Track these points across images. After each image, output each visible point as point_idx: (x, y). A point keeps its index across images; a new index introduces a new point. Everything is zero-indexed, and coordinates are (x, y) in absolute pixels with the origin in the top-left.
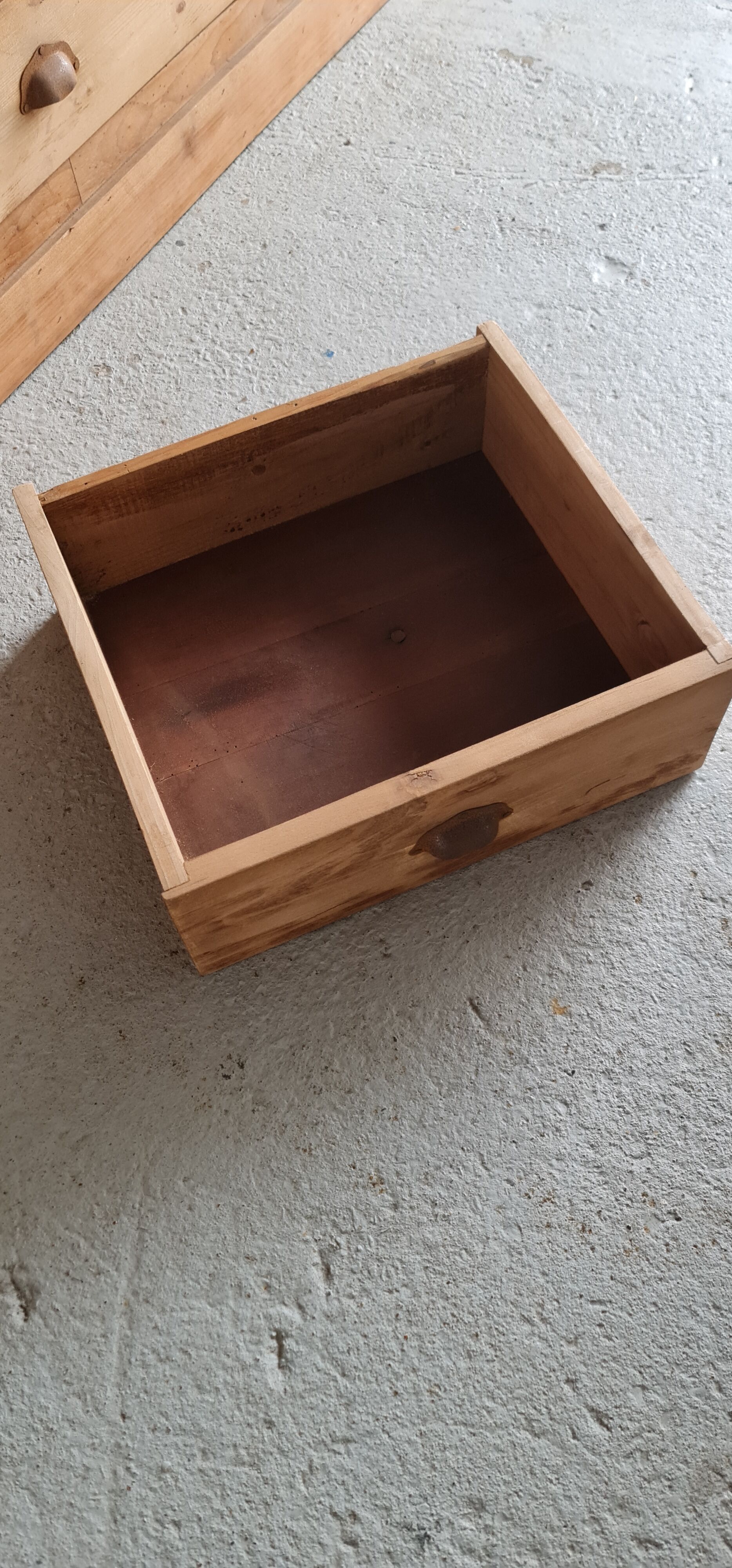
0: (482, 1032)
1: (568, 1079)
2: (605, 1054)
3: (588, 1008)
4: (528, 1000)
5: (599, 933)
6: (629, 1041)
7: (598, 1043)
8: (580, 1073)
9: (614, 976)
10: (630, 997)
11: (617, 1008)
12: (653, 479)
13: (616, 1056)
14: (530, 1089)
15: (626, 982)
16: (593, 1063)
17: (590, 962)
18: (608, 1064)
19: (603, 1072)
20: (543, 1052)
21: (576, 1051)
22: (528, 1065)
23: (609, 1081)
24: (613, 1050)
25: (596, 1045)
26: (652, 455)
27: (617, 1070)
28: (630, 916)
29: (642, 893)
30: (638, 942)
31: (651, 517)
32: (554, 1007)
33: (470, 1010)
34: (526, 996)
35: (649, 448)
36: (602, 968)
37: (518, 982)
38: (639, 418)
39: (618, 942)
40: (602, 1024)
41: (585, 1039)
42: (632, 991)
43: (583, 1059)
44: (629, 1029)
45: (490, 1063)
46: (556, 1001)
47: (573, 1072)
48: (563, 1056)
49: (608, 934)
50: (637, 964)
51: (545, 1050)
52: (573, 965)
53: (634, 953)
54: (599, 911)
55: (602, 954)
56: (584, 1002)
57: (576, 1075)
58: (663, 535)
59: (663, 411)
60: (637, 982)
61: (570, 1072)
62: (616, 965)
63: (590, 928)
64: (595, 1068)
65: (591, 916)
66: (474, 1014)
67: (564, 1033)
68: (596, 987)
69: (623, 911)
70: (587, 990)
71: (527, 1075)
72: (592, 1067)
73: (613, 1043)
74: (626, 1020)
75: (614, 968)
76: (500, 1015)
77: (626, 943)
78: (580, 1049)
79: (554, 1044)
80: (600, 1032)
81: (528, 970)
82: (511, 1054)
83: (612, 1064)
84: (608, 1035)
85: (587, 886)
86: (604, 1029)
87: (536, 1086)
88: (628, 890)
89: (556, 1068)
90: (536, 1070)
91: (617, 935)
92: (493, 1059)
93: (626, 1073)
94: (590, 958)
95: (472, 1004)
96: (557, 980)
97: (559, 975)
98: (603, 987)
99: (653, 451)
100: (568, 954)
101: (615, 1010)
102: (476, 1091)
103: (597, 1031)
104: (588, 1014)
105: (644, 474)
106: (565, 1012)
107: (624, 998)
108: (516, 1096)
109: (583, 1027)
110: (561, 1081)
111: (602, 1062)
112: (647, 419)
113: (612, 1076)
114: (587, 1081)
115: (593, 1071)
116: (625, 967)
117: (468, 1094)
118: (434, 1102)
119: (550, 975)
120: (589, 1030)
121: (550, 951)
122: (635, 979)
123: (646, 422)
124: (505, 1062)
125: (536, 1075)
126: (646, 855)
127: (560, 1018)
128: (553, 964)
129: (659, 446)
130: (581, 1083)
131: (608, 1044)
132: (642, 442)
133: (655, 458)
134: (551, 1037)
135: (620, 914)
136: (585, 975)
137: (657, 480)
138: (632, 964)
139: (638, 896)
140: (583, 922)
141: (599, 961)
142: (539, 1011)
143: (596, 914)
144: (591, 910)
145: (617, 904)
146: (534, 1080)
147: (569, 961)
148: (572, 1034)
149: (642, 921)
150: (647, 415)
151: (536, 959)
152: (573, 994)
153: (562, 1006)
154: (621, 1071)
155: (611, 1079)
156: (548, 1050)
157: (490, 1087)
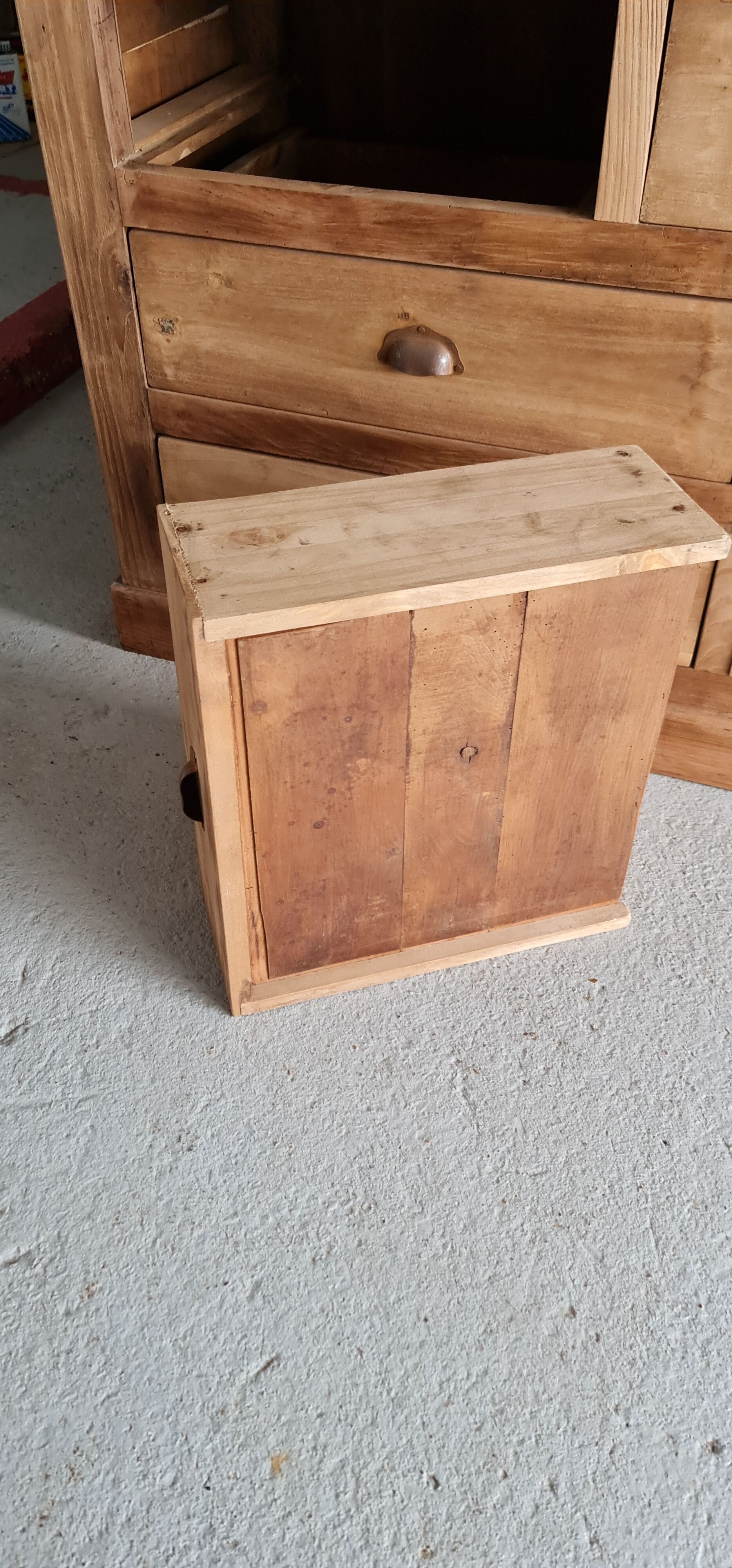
0: (243, 1376)
1: (199, 1483)
2: (232, 1526)
3: (283, 1499)
4: (284, 1424)
5: (375, 1507)
6: (250, 1555)
7: (244, 1515)
8: (208, 1496)
9: (325, 1529)
10: (302, 1552)
11: (287, 1537)
13: (231, 1540)
14: (186, 1438)
15: (319, 1546)
16: (221, 1512)
17: (337, 1496)
18: (221, 1531)
19: (211, 1526)
20: (227, 1449)
21: (232, 1489)
22: (212, 1433)
23: (202, 1535)
24: (235, 1536)
25: (241, 1513)
27: (215, 1542)
28: (404, 1543)
29: (437, 1558)
30: (372, 1557)
32: (279, 1456)
33: (266, 1358)
34: (288, 1421)
36: (332, 1512)
37: (302, 1409)
39: (368, 1530)
40: (266, 1519)
41: (247, 1499)
42: (310, 1554)
43: (225, 1499)
44: (264, 1555)
45: (210, 1389)
46: (287, 1458)
47: (208, 1488)
48: (225, 1475)
49: (377, 1517)
50: (344, 1559)
51: (230, 1451)
52: (332, 1474)
53: (357, 1553)
54: (402, 1501)
55: (350, 1510)
56: (290, 1494)
57: (206, 1491)
60: (321, 1560)
61: (208, 1485)
62: (339, 1530)
63: (380, 1492)
64: (215, 1514)
65: (394, 1492)
66: (262, 1364)
67: (251, 1471)
68: (308, 1507)
69: (408, 1533)
70: (304, 1495)
71: (201, 1435)
72: (216, 1510)
73: (246, 1535)
74: (275, 1549)
75: (335, 1527)
76: (262, 1393)
77: (368, 1542)
78: (235, 1494)
79: (238, 1461)
80: (257, 1517)
81: (318, 1420)
82: (223, 1412)
83: (222, 1536)
84: (255, 1527)
85: (432, 1483)
86: (261, 1521)
87: (190, 1445)
88: (437, 1538)
89: (211, 1467)
90: (208, 1444)
91: (376, 1528)
92: (215, 1392)
93: (213, 1555)
94: (342, 1495)
95: (272, 1361)
96: (312, 1457)
97: (317, 1459)
98: (310, 1516)
100: (343, 1467)
101: (284, 1534)
102: (181, 1378)
103: (258, 1514)
104: (275, 1500)
106: (275, 1470)
107: (301, 1545)
108: (178, 1423)
109: (260, 1493)
110: (197, 1475)
111: (222, 1522)
113: (208, 1537)
114: (200, 1506)
115: (212, 1513)
116: (338, 1542)
117: (177, 1371)
118: (167, 1334)
119: (315, 1448)
120: (257, 1503)
121: (344, 1443)
122: (325, 1558)
124: (213, 1406)
125: (202, 1444)
126: (488, 1560)
127: (267, 1466)
128: (329, 1448)
130: (197, 1498)
131: (244, 1528)
134: (244, 1457)
135: (403, 1530)
136: (321, 1492)
138: (343, 1551)
139: (432, 1553)
140: (385, 1482)
141: (341, 1506)
142: (272, 1440)
143: (398, 1498)
144: (402, 1490)
145: (416, 1525)
146: (196, 1442)
147: (335, 1470)
148: (251, 1483)
149: (400, 1561)
151: (332, 1428)
152: (297, 1478)
153: (282, 1466)
154: (214, 1548)
155: (204, 1537)
156: (231, 1455)
157: (185, 1392)
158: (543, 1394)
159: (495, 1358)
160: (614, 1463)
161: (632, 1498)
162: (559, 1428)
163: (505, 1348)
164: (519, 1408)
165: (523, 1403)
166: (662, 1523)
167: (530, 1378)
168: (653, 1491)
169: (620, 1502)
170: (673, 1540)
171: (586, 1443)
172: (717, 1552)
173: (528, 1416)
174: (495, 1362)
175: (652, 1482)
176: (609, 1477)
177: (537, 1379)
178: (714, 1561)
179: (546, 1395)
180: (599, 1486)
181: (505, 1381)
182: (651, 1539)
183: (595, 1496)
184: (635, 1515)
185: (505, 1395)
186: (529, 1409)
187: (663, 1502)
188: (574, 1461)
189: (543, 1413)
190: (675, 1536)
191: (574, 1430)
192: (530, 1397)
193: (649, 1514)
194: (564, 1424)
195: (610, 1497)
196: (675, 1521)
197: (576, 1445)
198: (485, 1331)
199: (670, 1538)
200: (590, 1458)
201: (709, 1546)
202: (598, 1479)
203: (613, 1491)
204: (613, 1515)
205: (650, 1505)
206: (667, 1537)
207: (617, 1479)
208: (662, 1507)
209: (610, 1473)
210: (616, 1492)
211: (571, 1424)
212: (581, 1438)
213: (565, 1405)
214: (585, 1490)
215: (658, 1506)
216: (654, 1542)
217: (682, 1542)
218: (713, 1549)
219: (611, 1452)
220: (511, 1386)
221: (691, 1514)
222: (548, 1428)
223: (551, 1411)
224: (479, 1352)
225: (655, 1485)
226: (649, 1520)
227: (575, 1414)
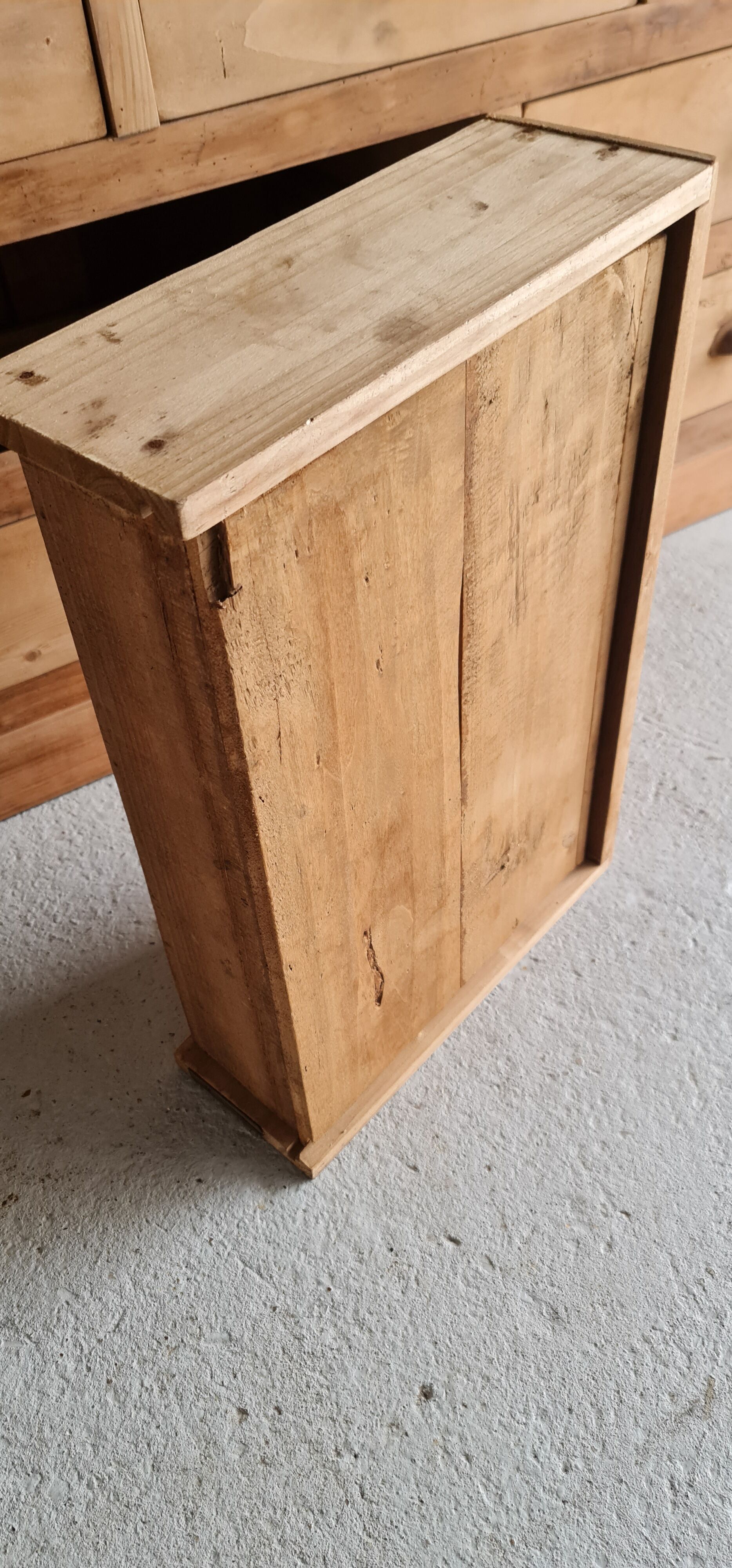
12: (660, 1162)
26: (676, 1131)
31: (630, 1212)
35: (677, 1120)
38: (687, 1077)
58: (631, 1245)
59: (720, 1080)
99: (680, 1126)
105: (653, 1150)
112: (696, 1081)
123: (693, 1085)
129: (692, 1123)
132: (673, 1108)
133: (678, 1136)
137: (665, 1166)
150: (698, 1078)
158: (275, 1513)
159: (214, 1532)
160: (371, 1502)
161: (406, 1513)
162: (310, 1527)
163: (215, 1514)
164: (268, 1550)
165: (267, 1542)
166: (441, 1504)
167: (255, 1513)
168: (415, 1487)
169: (401, 1528)
170: (459, 1508)
171: (339, 1513)
172: (492, 1478)
173: (279, 1548)
174: (217, 1536)
175: (409, 1481)
176: (378, 1518)
177: (261, 1507)
178: (496, 1487)
179: (279, 1512)
180: (376, 1535)
181: (238, 1541)
182: (444, 1528)
183: (380, 1548)
184: (419, 1523)
185: (247, 1553)
186: (275, 1541)
187: (428, 1487)
188: (343, 1538)
189: (288, 1530)
190: (458, 1502)
191: (322, 1512)
192: (266, 1528)
193: (427, 1510)
194: (310, 1518)
195: (391, 1533)
196: (448, 1491)
197: (334, 1523)
198: (187, 1519)
199: (456, 1509)
200: (352, 1521)
201: (484, 1480)
202: (371, 1531)
203: (389, 1525)
204: (405, 1545)
205: (422, 1501)
206: (453, 1511)
207: (384, 1511)
208: (431, 1492)
209: (375, 1514)
210: (392, 1522)
211: (316, 1512)
212: (333, 1514)
213: (299, 1501)
214: (370, 1552)
215: (428, 1495)
216: (448, 1528)
217: (464, 1503)
218: (488, 1479)
219: (363, 1495)
220: (246, 1539)
221: (453, 1470)
222: (302, 1537)
223: (293, 1520)
224: (197, 1545)
225: (413, 1480)
226: (431, 1515)
227: (312, 1499)
